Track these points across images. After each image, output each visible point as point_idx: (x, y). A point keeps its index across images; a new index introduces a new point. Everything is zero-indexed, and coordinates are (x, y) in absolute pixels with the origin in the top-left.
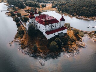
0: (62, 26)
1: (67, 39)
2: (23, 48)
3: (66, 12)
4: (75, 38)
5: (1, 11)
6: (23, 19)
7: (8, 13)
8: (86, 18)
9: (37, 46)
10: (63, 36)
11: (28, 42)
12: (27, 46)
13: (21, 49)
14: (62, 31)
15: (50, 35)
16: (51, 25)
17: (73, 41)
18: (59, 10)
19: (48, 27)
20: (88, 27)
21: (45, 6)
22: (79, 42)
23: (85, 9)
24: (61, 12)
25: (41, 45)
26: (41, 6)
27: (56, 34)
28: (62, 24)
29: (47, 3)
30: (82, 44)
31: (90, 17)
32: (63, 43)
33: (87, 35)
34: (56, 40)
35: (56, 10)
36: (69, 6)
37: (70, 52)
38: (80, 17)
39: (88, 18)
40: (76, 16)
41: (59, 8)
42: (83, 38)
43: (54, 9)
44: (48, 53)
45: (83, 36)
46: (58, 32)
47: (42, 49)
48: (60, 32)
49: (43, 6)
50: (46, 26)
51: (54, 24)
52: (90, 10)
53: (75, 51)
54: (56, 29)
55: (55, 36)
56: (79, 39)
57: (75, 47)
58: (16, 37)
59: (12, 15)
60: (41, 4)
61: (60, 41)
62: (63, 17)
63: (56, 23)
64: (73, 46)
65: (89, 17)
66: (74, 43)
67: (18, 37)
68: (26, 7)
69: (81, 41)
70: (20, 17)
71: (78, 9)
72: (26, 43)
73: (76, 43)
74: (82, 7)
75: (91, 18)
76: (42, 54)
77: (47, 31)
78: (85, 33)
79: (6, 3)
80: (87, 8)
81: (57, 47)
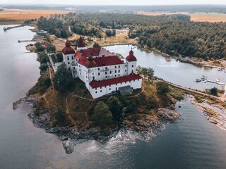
1: (138, 101)
2: (37, 114)
3: (156, 48)
4: (158, 100)
5: (19, 42)
6: (56, 57)
7: (31, 45)
8: (201, 61)
10: (131, 95)
11: (52, 103)
12: (47, 111)
13: (33, 116)
14: (128, 83)
15: (99, 89)
16: (104, 67)
17: (152, 106)
18: (142, 42)
20: (198, 81)
21: (114, 34)
22: (167, 110)
23: (200, 43)
24: (145, 46)
25: (76, 109)
26: (104, 34)
27: (114, 87)
29: (119, 28)
30: (171, 115)
31: (210, 59)
32: (125, 108)
33: (191, 96)
34: (111, 99)
35: (136, 42)
36: (164, 36)
37: (137, 131)
38: (187, 58)
39: (203, 62)
40: (177, 56)
43: (131, 40)
44: (88, 129)
45: (180, 99)
46: (119, 85)
48: (124, 84)
49: (109, 35)
50: (91, 69)
51: (111, 67)
53: (150, 129)
54: (115, 77)
56: (168, 103)
57: (152, 119)
58: (31, 92)
59: (39, 49)
60: (105, 30)
61: (119, 103)
63: (117, 66)
64: (148, 117)
65: (206, 60)
66: (152, 111)
67: (34, 93)
68: (71, 35)
69: (173, 109)
70: (51, 54)
71: (183, 41)
73: (157, 111)
74: (195, 38)
75: (211, 62)
76: (74, 130)
77: (93, 80)
78: (187, 92)
79: (33, 28)
80: (205, 40)
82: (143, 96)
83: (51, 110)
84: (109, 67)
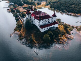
0: (54, 21)
1: (58, 32)
2: (21, 39)
3: (57, 9)
4: (65, 31)
5: (3, 8)
6: (21, 15)
7: (9, 9)
8: (75, 14)
9: (33, 38)
10: (55, 30)
11: (25, 34)
12: (24, 38)
13: (19, 40)
14: (54, 26)
17: (63, 34)
18: (52, 7)
19: (42, 22)
20: (76, 23)
21: (40, 4)
22: (68, 35)
23: (74, 7)
24: (53, 9)
25: (36, 37)
26: (36, 4)
27: (49, 28)
28: (54, 19)
29: (41, 1)
30: (71, 37)
32: (54, 36)
33: (75, 29)
34: (49, 33)
35: (49, 7)
36: (60, 4)
37: (60, 44)
38: (70, 13)
39: (76, 15)
40: (66, 12)
41: (51, 6)
42: (72, 32)
43: (47, 6)
45: (72, 30)
47: (36, 41)
48: (52, 26)
49: (38, 4)
50: (40, 21)
51: (47, 20)
52: (79, 7)
53: (64, 43)
54: (48, 24)
55: (47, 29)
56: (68, 33)
57: (64, 39)
58: (15, 30)
59: (12, 11)
60: (36, 2)
61: (52, 34)
62: (55, 13)
63: (49, 19)
64: (63, 38)
65: (77, 14)
66: (64, 36)
67: (17, 30)
68: (24, 5)
69: (70, 34)
70: (18, 13)
71: (68, 7)
72: (23, 35)
73: (65, 36)
74: (72, 5)
75: (79, 15)
76: (37, 45)
77: (41, 25)
78: (74, 27)
79: (7, 1)
80: (76, 6)
81: (50, 39)
82: (59, 30)
83: (25, 37)
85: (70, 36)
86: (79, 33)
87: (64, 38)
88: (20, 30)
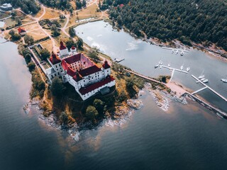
0: (106, 75)
1: (113, 98)
2: (46, 116)
3: (126, 25)
4: (127, 93)
8: (161, 42)
9: (68, 113)
10: (108, 93)
11: (54, 105)
12: (52, 113)
13: (43, 118)
14: (106, 85)
15: (86, 94)
16: (88, 76)
17: (123, 99)
18: (113, 19)
21: (84, 4)
22: (133, 100)
24: (116, 23)
25: (73, 111)
28: (107, 72)
30: (135, 104)
31: (168, 40)
32: (105, 106)
33: (149, 84)
34: (96, 102)
35: (107, 17)
38: (150, 40)
39: (162, 44)
40: (143, 36)
43: (103, 13)
44: (84, 123)
45: (141, 88)
46: (100, 88)
48: (103, 87)
49: (79, 6)
50: (79, 82)
53: (122, 117)
54: (96, 81)
55: (94, 93)
56: (133, 95)
58: (32, 96)
61: (101, 103)
62: (106, 62)
63: (97, 73)
64: (121, 108)
65: (165, 42)
66: (123, 103)
67: (35, 96)
69: (136, 98)
71: (149, 20)
72: (50, 107)
73: (126, 102)
74: (158, 14)
76: (75, 125)
77: (81, 88)
78: (147, 81)
81: (97, 113)
82: (116, 93)
83: (54, 111)
84: (91, 75)
85: (136, 101)
86: (153, 94)
87: (124, 108)
88: (42, 96)
